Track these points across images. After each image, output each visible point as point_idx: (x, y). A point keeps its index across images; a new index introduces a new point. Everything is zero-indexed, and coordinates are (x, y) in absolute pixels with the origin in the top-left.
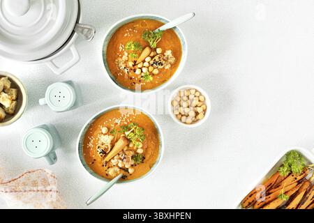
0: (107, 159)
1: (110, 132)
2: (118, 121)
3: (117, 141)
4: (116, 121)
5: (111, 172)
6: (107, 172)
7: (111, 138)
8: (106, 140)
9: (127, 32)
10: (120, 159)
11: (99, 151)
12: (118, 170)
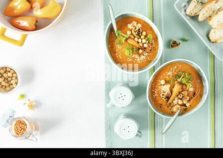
0: (170, 101)
1: (167, 82)
2: (170, 73)
3: (173, 87)
4: (169, 74)
5: (174, 109)
6: (172, 110)
7: (169, 86)
8: (166, 89)
9: (119, 57)
10: (179, 98)
11: (164, 97)
12: (179, 106)
